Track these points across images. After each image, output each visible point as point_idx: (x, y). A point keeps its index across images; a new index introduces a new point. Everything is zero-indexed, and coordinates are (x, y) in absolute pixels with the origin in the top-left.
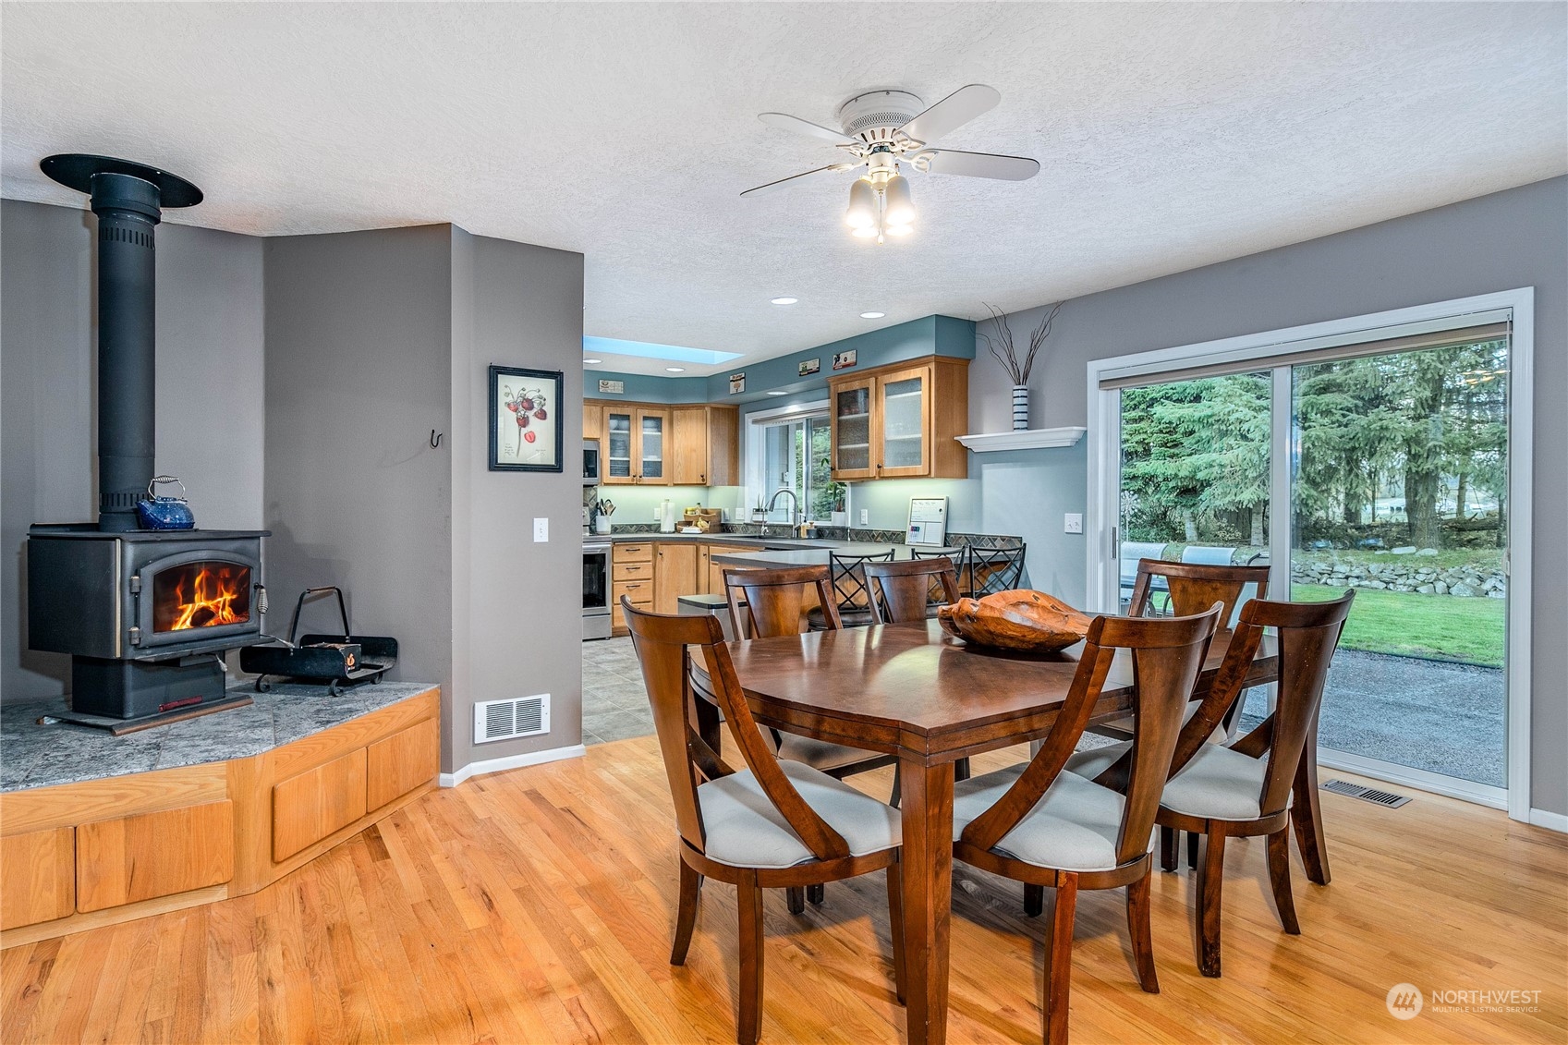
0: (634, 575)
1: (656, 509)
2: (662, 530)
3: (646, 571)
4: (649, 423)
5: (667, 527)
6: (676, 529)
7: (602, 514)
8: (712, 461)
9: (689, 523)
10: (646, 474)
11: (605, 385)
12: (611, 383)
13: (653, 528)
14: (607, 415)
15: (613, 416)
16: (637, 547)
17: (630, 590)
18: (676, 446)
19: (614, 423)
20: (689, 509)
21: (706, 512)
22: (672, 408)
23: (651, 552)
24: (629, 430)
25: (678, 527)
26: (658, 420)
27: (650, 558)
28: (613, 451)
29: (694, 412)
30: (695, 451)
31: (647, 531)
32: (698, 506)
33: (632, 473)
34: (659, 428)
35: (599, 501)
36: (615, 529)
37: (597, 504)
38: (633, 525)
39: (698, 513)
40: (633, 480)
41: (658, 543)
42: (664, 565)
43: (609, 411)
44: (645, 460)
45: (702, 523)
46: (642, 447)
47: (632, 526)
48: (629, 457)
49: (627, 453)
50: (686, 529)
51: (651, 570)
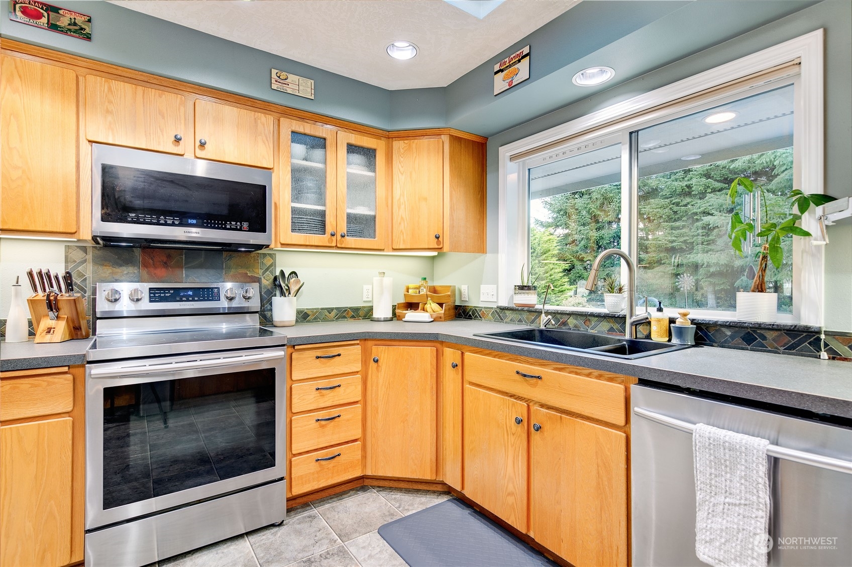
0: (330, 398)
1: (366, 287)
2: (376, 314)
3: (351, 391)
4: (357, 158)
5: (382, 311)
6: (394, 314)
7: (282, 294)
8: (451, 215)
9: (412, 306)
10: (351, 233)
11: (284, 81)
12: (292, 78)
13: (361, 313)
14: (286, 134)
15: (297, 136)
16: (335, 351)
17: (322, 426)
18: (397, 192)
19: (299, 149)
20: (411, 286)
21: (434, 290)
22: (390, 136)
23: (360, 357)
24: (325, 163)
25: (397, 311)
26: (369, 154)
27: (358, 367)
28: (297, 193)
29: (425, 142)
30: (425, 199)
31: (353, 317)
32: (423, 282)
33: (329, 229)
34: (371, 165)
35: (278, 273)
36: (303, 317)
37: (275, 279)
38: (332, 309)
39: (424, 291)
40: (330, 241)
41: (370, 343)
42: (380, 378)
43: (289, 125)
44: (350, 211)
45: (432, 306)
46: (345, 190)
47: (330, 310)
48: (324, 205)
49: (321, 198)
50: (410, 315)
51: (359, 388)
